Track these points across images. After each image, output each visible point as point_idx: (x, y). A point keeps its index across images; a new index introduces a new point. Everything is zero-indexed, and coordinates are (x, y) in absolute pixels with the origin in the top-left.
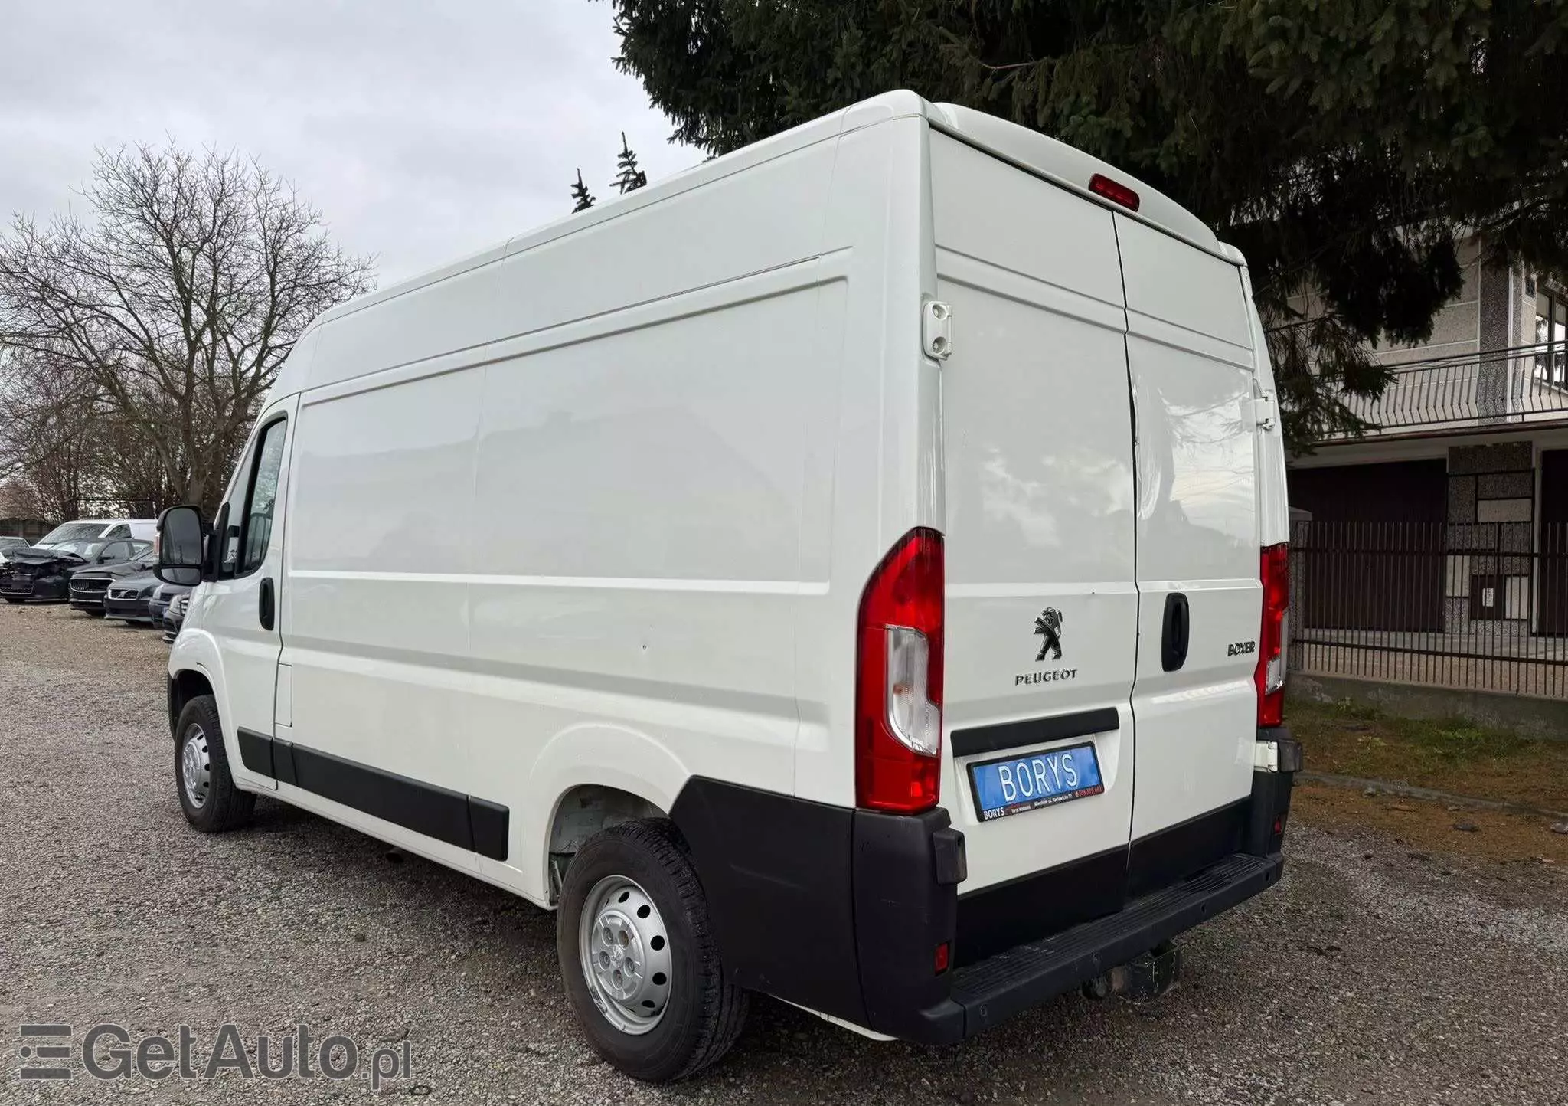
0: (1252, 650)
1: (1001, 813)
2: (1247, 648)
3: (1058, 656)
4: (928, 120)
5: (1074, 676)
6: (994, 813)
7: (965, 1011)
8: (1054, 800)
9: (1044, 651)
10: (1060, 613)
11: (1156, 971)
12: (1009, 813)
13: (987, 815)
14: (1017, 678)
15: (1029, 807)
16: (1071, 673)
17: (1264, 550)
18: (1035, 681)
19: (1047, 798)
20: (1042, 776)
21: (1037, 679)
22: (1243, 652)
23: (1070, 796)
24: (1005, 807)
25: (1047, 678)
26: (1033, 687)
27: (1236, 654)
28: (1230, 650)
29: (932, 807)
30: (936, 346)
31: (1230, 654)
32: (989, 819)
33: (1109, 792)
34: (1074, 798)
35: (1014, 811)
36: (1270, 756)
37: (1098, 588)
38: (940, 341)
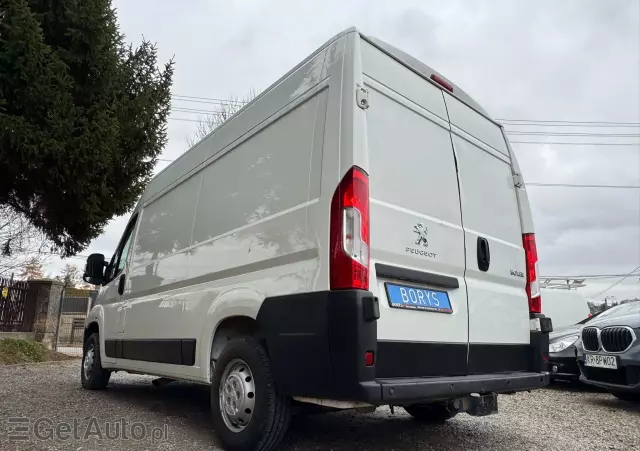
0: (522, 276)
2: (520, 274)
3: (427, 245)
4: (360, 35)
5: (434, 257)
6: (397, 305)
7: (382, 388)
8: (428, 308)
9: (419, 241)
10: (426, 227)
11: (484, 401)
12: (405, 307)
13: (392, 305)
14: (407, 249)
15: (415, 308)
20: (422, 298)
21: (417, 253)
22: (518, 276)
23: (436, 310)
25: (421, 253)
26: (415, 255)
27: (515, 275)
28: (511, 272)
29: (366, 288)
30: (363, 103)
31: (511, 274)
32: (394, 307)
33: (455, 315)
34: (438, 312)
35: (407, 307)
36: (537, 325)
37: (444, 223)
38: (364, 101)
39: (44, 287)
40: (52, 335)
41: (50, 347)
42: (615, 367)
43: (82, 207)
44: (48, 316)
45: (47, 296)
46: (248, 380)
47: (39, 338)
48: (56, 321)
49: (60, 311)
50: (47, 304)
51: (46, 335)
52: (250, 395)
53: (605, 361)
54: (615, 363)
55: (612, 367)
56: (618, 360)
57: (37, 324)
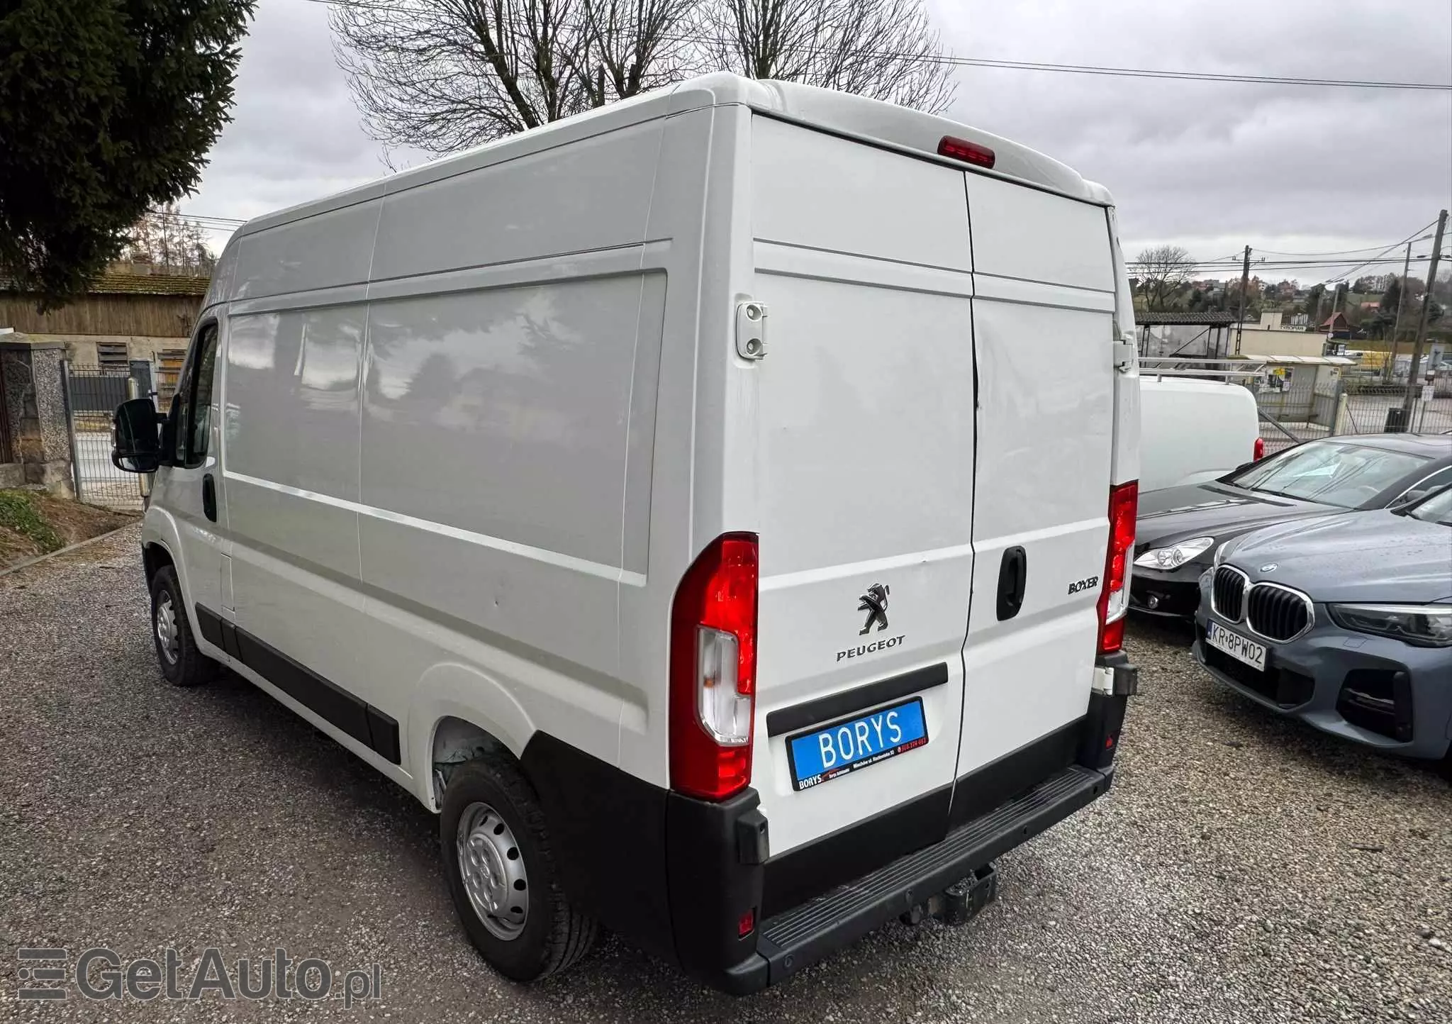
0: (1095, 584)
1: (817, 780)
2: (1090, 583)
3: (885, 626)
4: (750, 107)
5: (900, 643)
6: (810, 782)
7: (769, 965)
8: (875, 759)
9: (869, 624)
10: (887, 587)
11: (969, 897)
12: (826, 779)
13: (802, 785)
14: (839, 654)
15: (848, 770)
16: (898, 641)
17: (1113, 489)
18: (859, 654)
19: (867, 759)
20: (864, 738)
21: (861, 652)
22: (1085, 588)
23: (892, 752)
24: (822, 775)
25: (871, 649)
26: (856, 660)
27: (1077, 591)
28: (1071, 589)
29: (745, 788)
30: (751, 347)
31: (1070, 592)
32: (805, 788)
33: (933, 742)
34: (897, 753)
35: (831, 776)
36: (1106, 681)
37: (930, 555)
38: (755, 342)
39: (14, 358)
40: (62, 464)
41: (64, 493)
42: (1260, 667)
43: (61, 194)
44: (43, 424)
45: (28, 378)
46: (512, 854)
47: (35, 474)
48: (64, 435)
49: (67, 408)
50: (32, 398)
51: (49, 468)
52: (519, 885)
53: (1245, 648)
54: (1262, 659)
55: (1255, 665)
56: (1270, 656)
57: (19, 445)
